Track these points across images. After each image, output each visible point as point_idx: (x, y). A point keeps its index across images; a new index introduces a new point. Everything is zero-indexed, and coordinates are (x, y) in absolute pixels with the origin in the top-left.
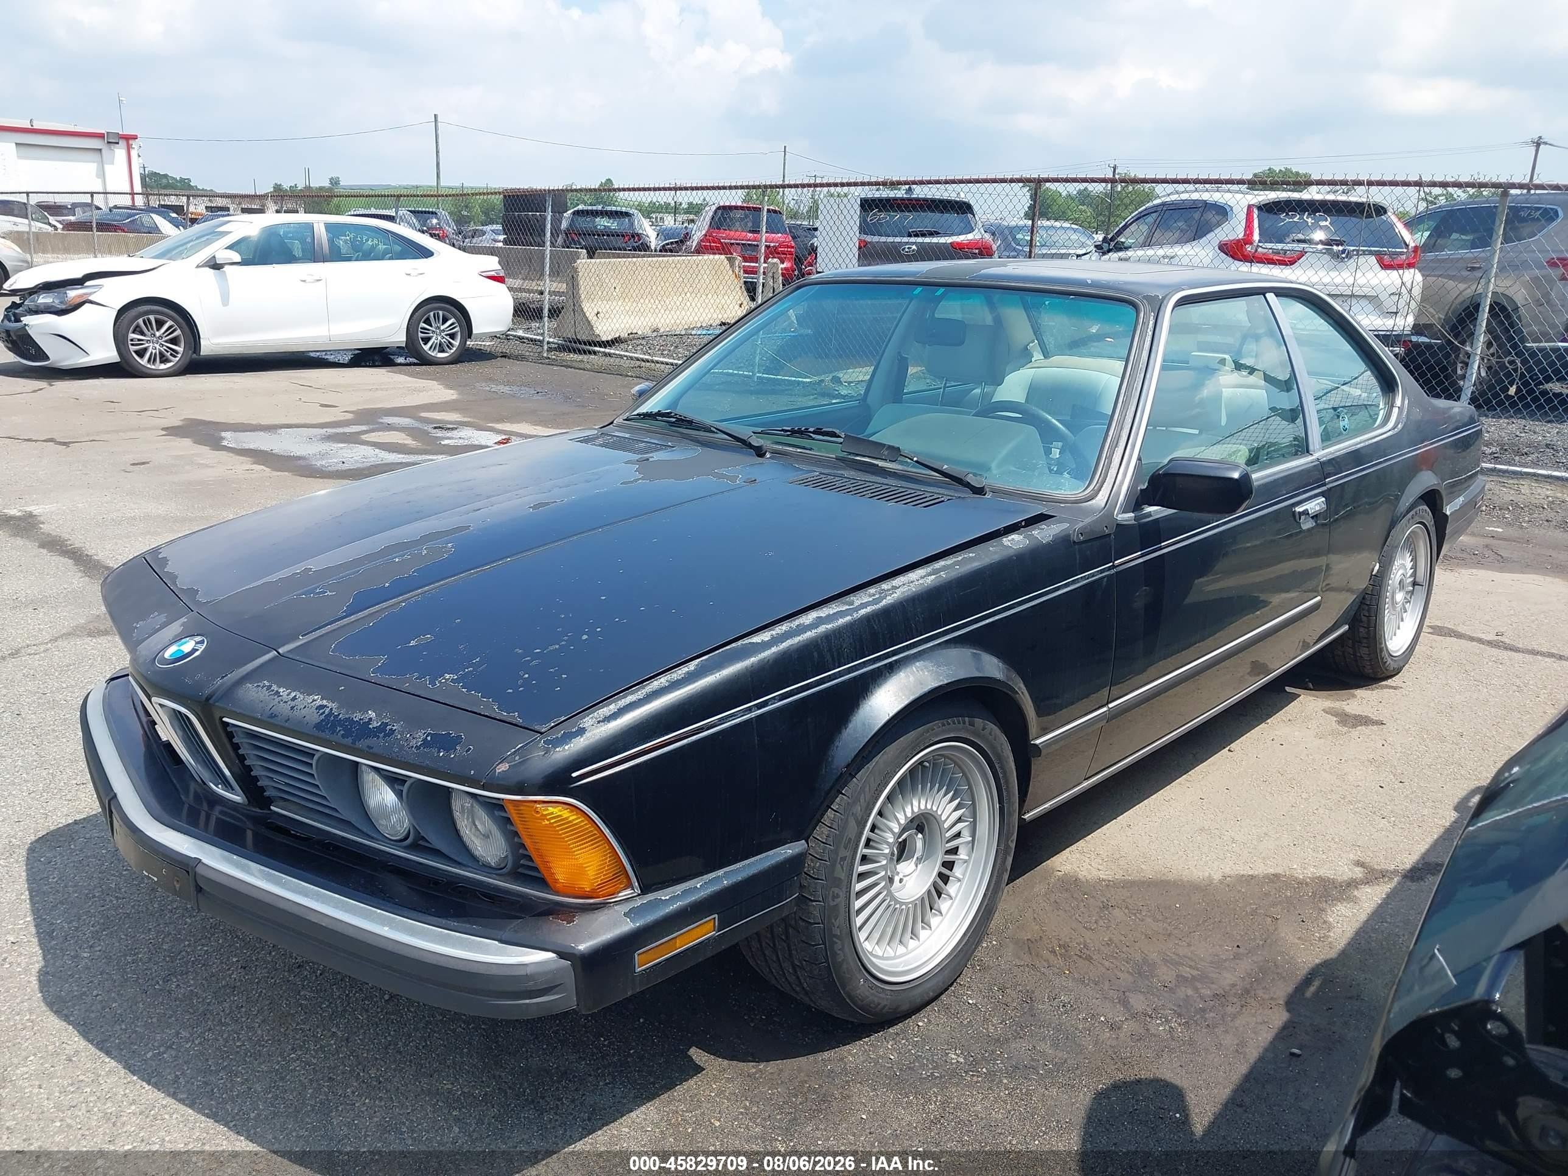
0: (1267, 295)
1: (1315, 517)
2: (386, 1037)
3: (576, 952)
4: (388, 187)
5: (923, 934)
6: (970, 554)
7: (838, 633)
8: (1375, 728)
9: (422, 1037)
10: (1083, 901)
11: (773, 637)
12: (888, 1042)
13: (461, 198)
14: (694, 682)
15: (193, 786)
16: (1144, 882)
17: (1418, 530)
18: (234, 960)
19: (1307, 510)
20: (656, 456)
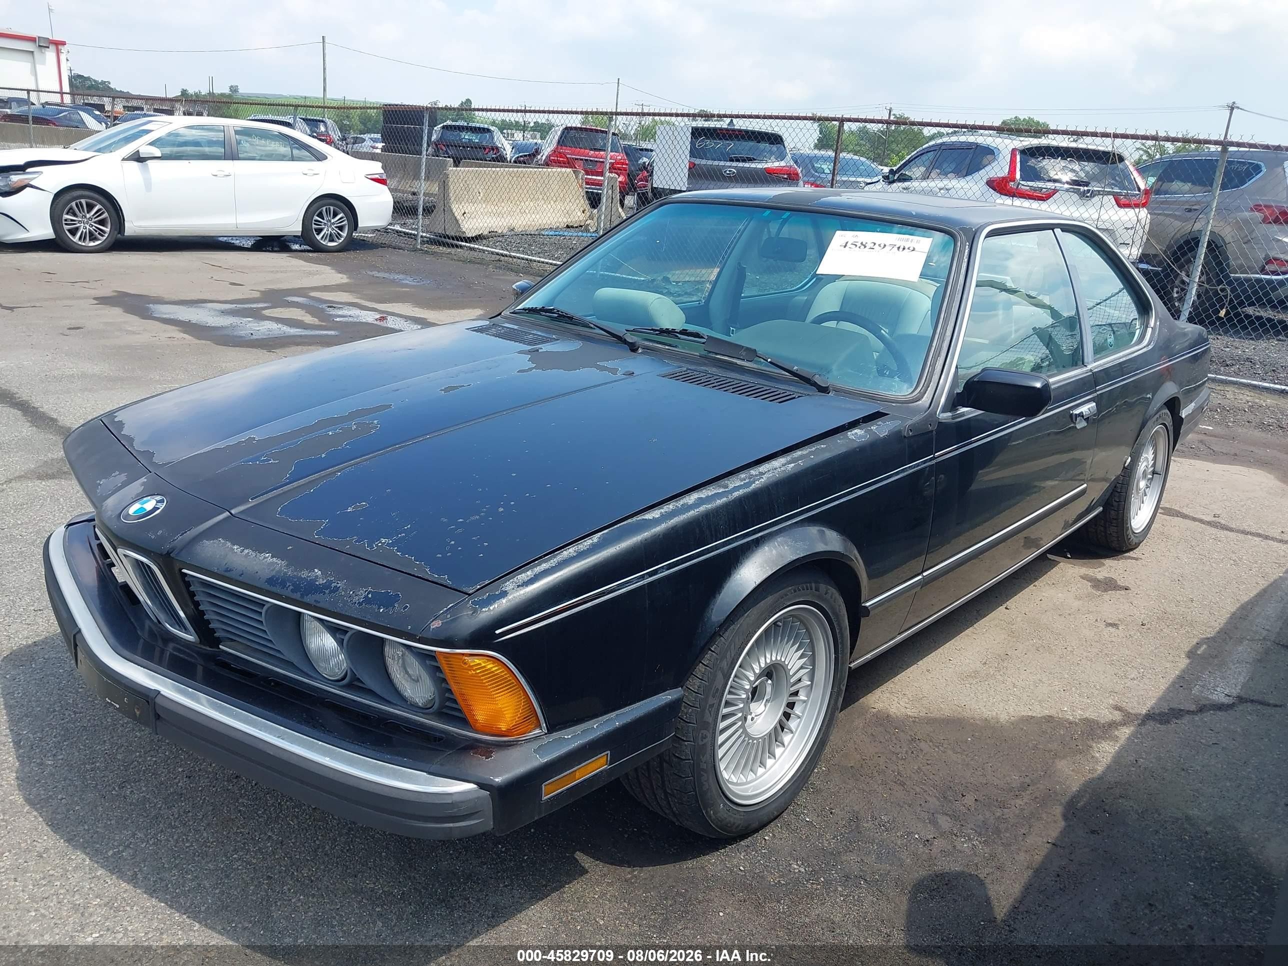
0: (1055, 230)
1: (1087, 419)
2: (315, 841)
3: (494, 784)
4: (281, 96)
5: (769, 762)
6: (822, 445)
7: (716, 512)
8: (1123, 592)
9: (345, 843)
10: (894, 734)
11: (662, 515)
12: (741, 854)
13: (343, 110)
14: (598, 553)
15: (147, 623)
16: (943, 720)
17: (1161, 430)
18: (180, 770)
19: (1082, 413)
20: (545, 348)
